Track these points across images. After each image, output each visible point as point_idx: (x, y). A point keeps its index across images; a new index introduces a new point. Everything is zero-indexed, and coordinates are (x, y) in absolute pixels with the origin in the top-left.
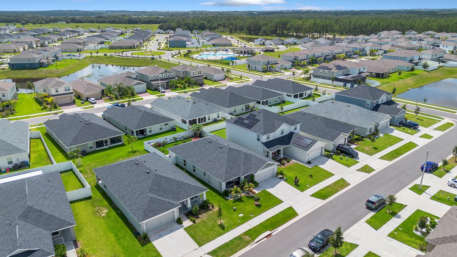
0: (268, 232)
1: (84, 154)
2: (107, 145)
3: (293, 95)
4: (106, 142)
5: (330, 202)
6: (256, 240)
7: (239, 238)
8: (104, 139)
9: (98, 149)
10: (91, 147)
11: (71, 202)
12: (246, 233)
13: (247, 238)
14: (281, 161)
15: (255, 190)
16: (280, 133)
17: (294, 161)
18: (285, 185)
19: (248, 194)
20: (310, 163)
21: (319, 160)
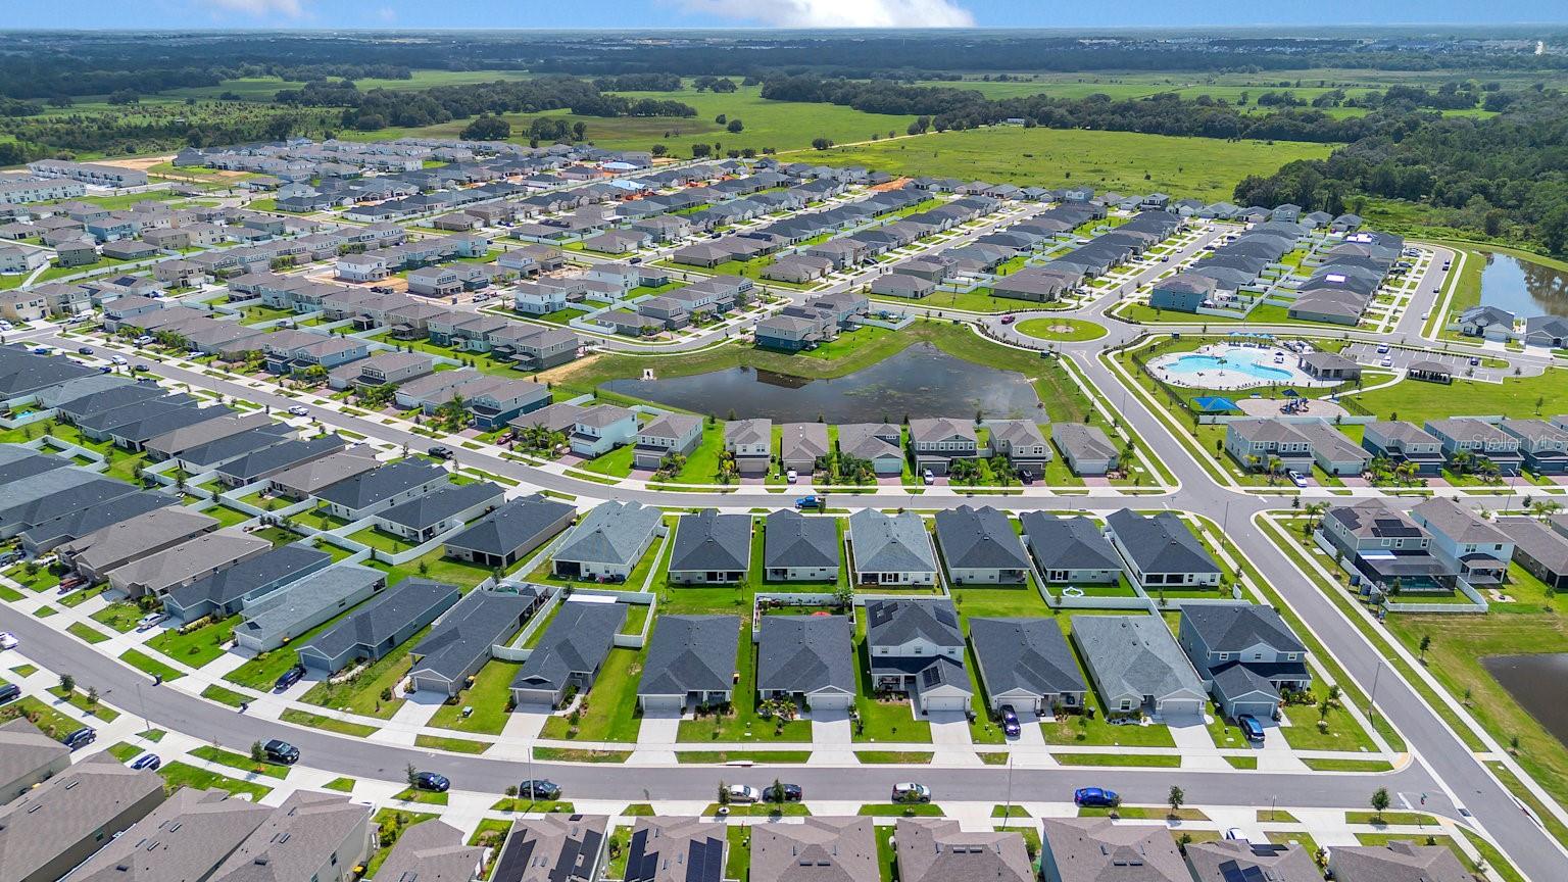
0: (750, 763)
1: (688, 585)
2: (722, 579)
3: (1144, 575)
4: (721, 575)
5: (865, 769)
6: (728, 763)
7: (718, 753)
8: (718, 571)
10: (700, 578)
11: (616, 647)
12: (726, 753)
13: (724, 757)
14: (889, 693)
15: (799, 715)
16: (913, 650)
17: (911, 700)
18: (845, 725)
19: (786, 716)
20: (925, 713)
21: (946, 715)
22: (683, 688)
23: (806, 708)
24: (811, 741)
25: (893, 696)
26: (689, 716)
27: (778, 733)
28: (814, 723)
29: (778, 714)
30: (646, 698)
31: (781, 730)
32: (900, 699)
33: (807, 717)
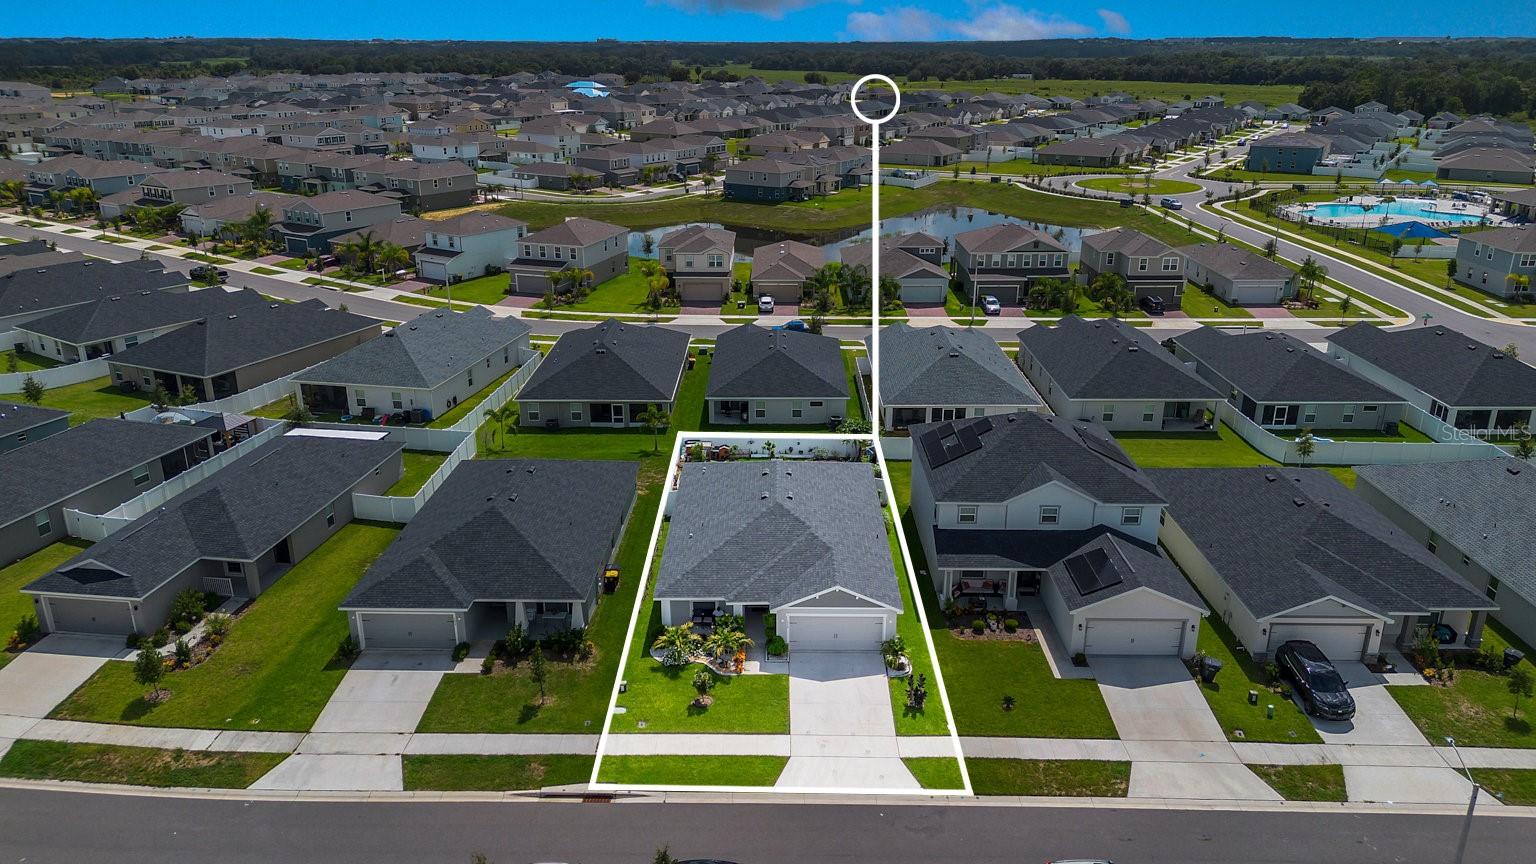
1: (553, 427)
2: (621, 420)
3: (1453, 411)
4: (618, 411)
6: (545, 790)
7: (523, 761)
8: (614, 402)
9: (593, 424)
10: (577, 416)
11: (355, 520)
13: (539, 771)
14: (983, 615)
15: (757, 664)
16: (1037, 515)
17: (1038, 633)
18: (875, 690)
19: (723, 665)
20: (1080, 660)
21: (1138, 668)
22: (461, 594)
23: (774, 647)
24: (784, 729)
25: (992, 622)
26: (471, 666)
27: (698, 708)
28: (795, 683)
29: (704, 660)
30: (366, 619)
31: (707, 700)
32: (1010, 629)
33: (776, 668)
